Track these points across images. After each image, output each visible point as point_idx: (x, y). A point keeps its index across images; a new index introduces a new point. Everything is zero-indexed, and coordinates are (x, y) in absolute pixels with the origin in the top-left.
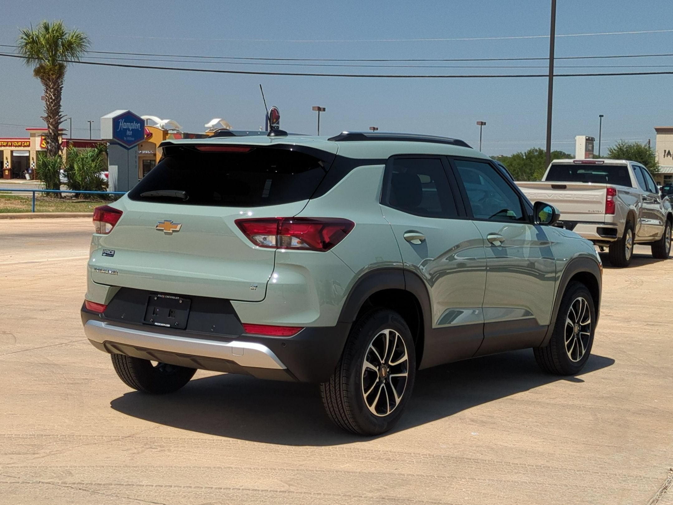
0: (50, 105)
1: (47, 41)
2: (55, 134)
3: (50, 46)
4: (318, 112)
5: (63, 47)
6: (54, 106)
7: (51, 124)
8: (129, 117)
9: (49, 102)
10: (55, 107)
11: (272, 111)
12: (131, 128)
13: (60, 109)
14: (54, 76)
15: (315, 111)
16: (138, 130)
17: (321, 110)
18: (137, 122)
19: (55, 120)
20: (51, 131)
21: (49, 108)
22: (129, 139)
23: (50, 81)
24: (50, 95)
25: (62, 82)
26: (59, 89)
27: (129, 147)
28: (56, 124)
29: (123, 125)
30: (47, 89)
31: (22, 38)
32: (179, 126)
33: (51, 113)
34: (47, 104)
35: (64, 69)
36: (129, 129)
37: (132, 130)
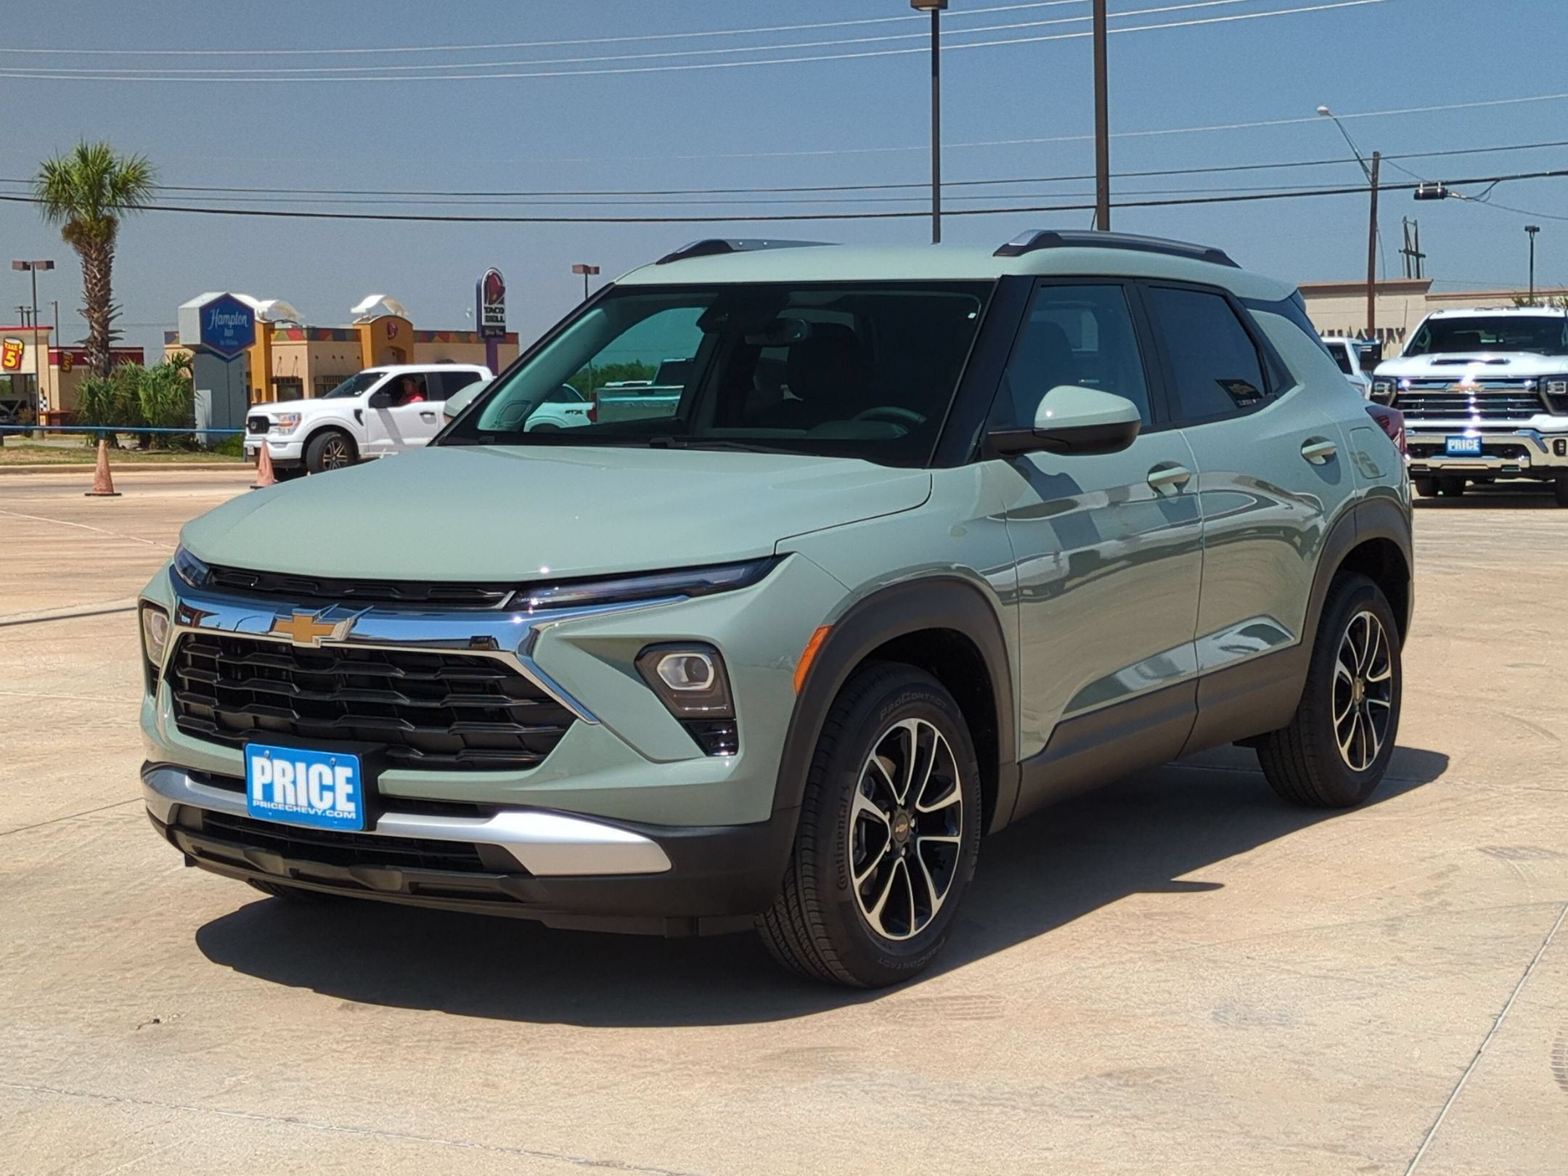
0: (93, 289)
1: (85, 179)
2: (103, 339)
3: (90, 187)
4: (584, 275)
5: (112, 189)
6: (99, 291)
7: (97, 322)
8: (227, 305)
9: (91, 283)
10: (102, 293)
11: (488, 277)
12: (231, 323)
13: (110, 294)
14: (98, 240)
15: (578, 275)
16: (243, 326)
17: (590, 273)
18: (241, 313)
19: (102, 316)
20: (96, 333)
21: (90, 294)
22: (229, 342)
23: (91, 247)
24: (93, 272)
25: (111, 247)
26: (108, 260)
27: (229, 357)
28: (104, 321)
29: (218, 319)
30: (87, 262)
31: (42, 176)
32: (296, 313)
33: (95, 303)
34: (87, 287)
35: (115, 225)
36: (227, 326)
37: (234, 327)
